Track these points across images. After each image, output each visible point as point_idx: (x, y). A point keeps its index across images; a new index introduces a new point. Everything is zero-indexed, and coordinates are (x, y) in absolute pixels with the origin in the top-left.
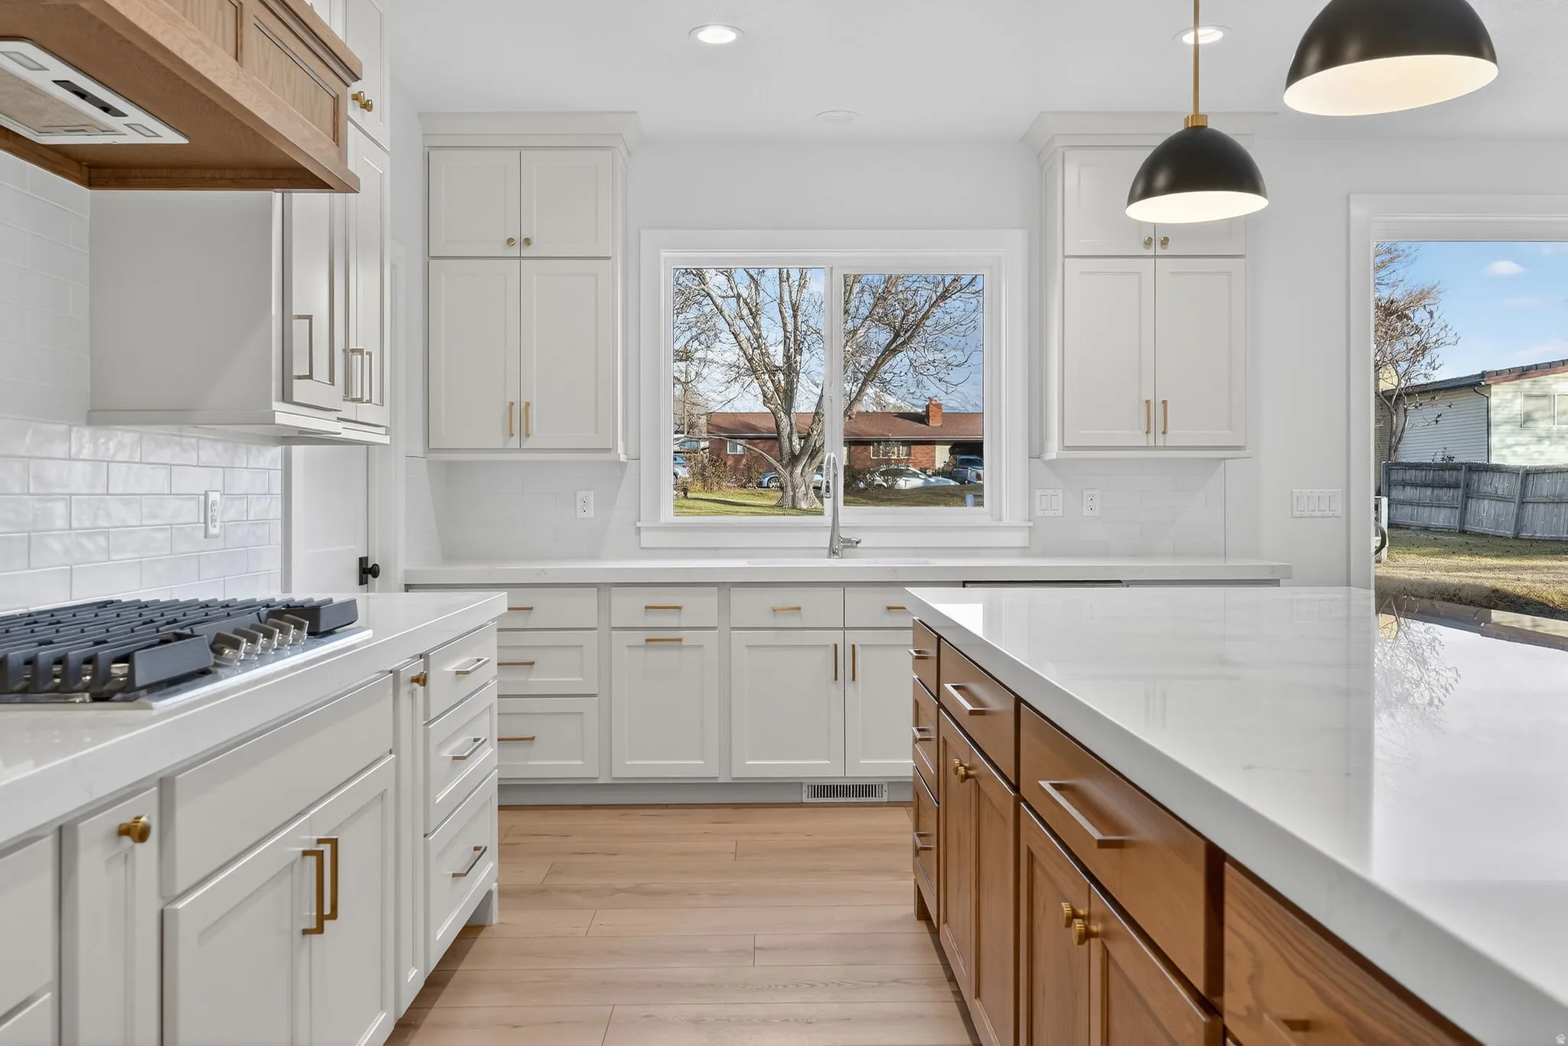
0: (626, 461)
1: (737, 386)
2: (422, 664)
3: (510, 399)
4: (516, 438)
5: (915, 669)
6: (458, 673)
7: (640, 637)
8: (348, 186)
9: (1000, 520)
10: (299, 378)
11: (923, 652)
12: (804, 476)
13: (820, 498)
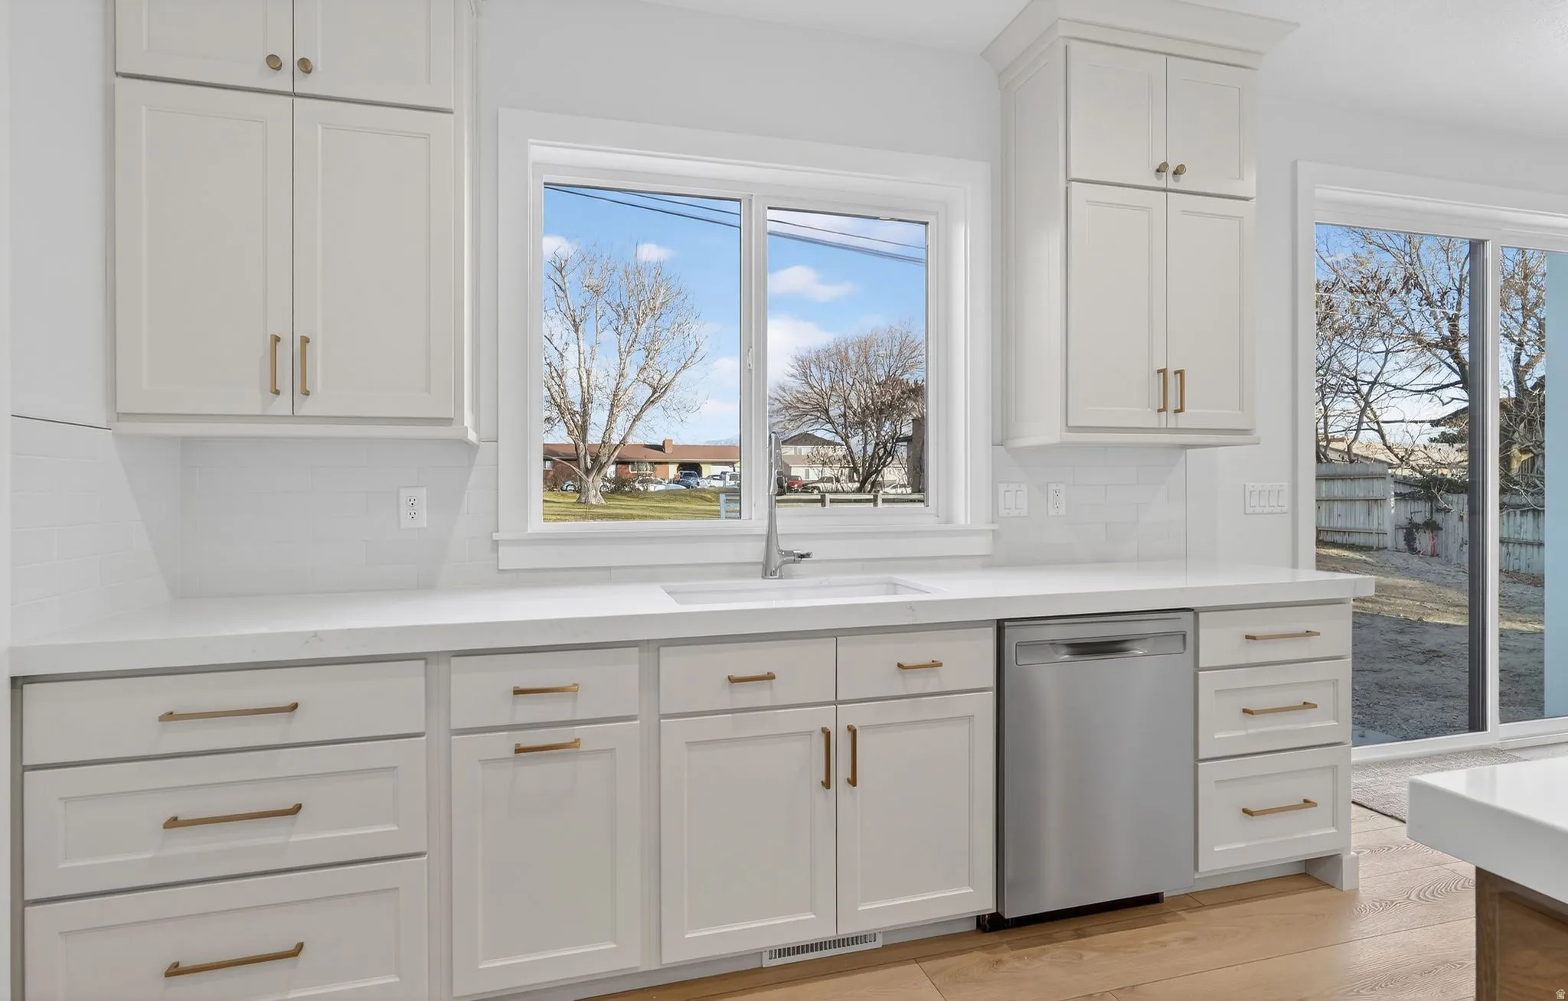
0: (477, 443)
3: (272, 330)
4: (285, 398)
7: (504, 743)
9: (948, 521)
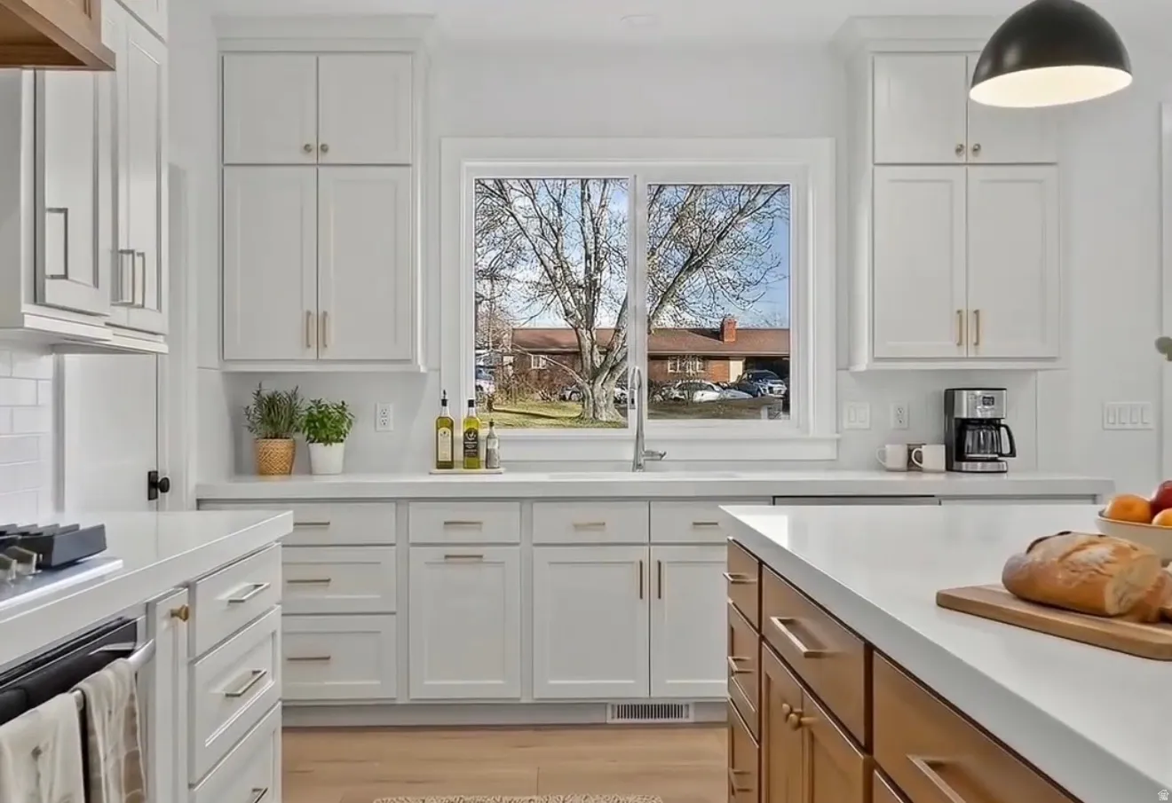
0: (426, 371)
1: (538, 305)
2: (186, 593)
3: (306, 308)
4: (313, 348)
5: (730, 595)
6: (231, 601)
7: (438, 553)
8: (102, 63)
9: (807, 431)
10: (53, 277)
11: (738, 576)
12: (606, 389)
13: (624, 412)
